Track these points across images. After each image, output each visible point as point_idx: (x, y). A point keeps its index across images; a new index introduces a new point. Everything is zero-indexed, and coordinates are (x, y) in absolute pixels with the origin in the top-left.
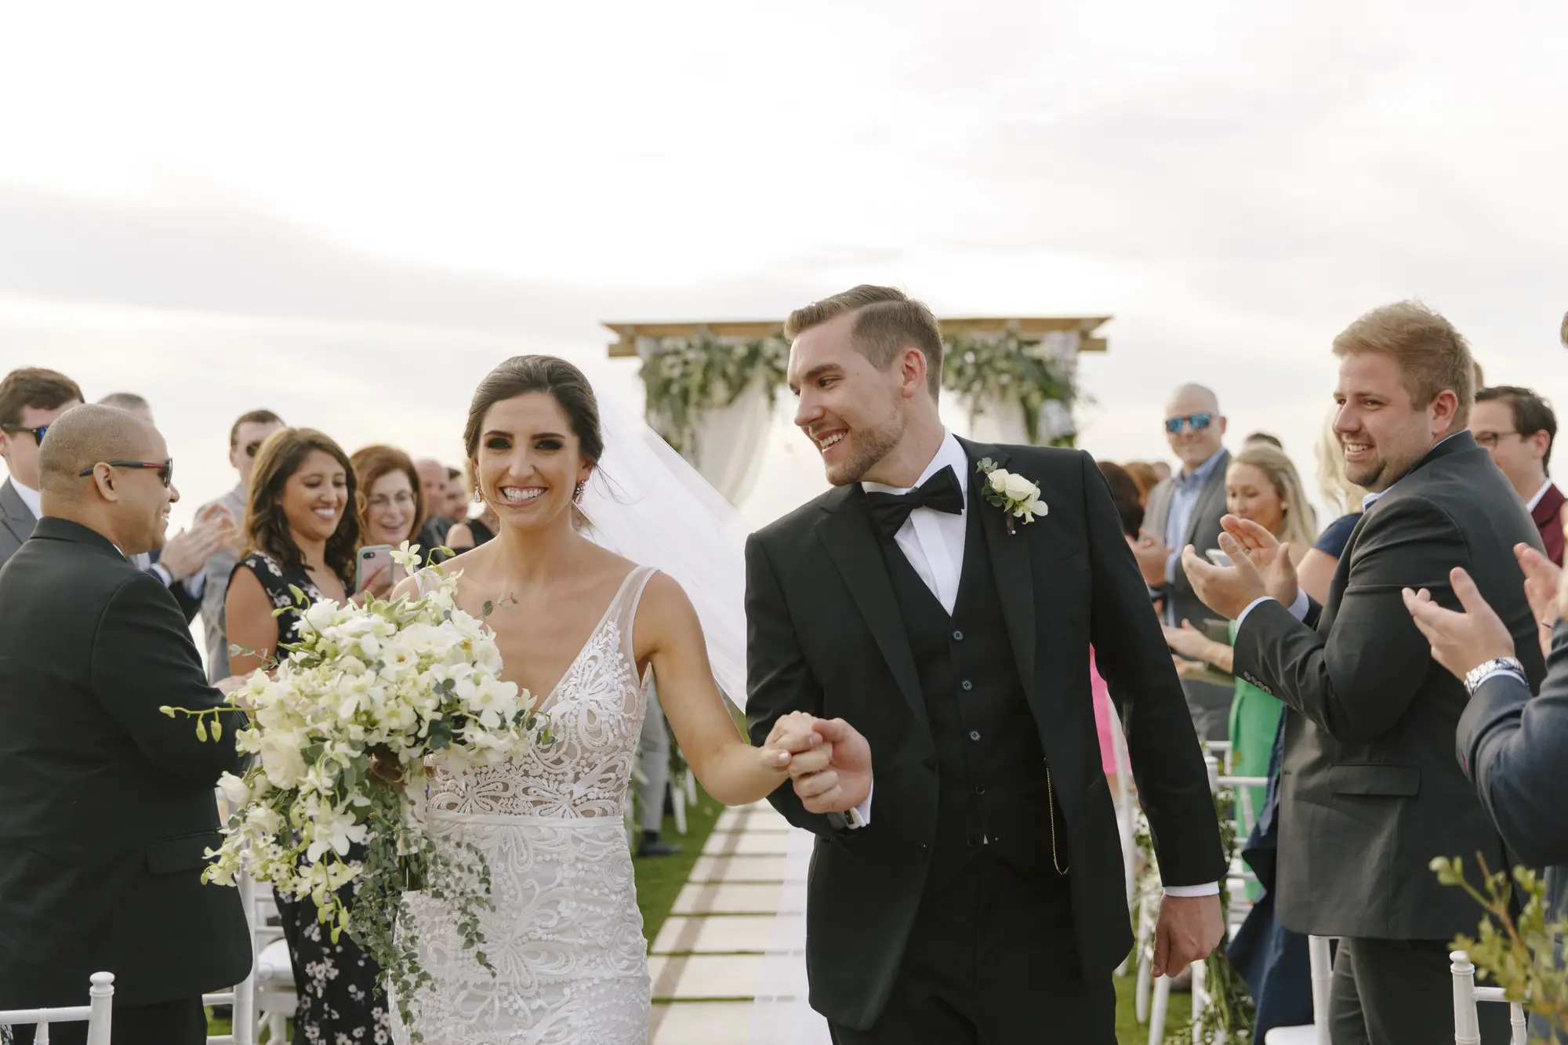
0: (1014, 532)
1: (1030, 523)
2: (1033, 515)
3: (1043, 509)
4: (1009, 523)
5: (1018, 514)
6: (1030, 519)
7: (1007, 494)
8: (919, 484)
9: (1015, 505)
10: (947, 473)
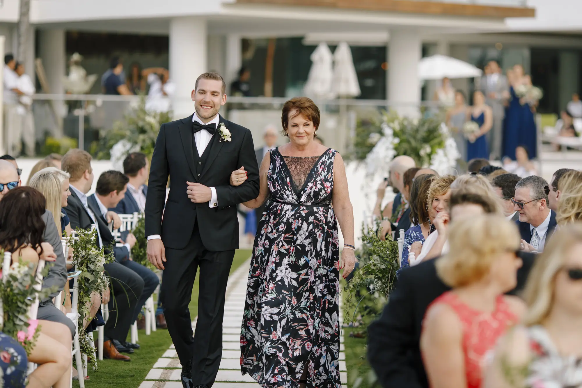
0: (221, 142)
1: (225, 141)
2: (227, 140)
3: (230, 140)
4: (220, 139)
5: (223, 138)
6: (225, 140)
7: (223, 132)
8: (207, 124)
9: (223, 136)
10: (215, 124)
